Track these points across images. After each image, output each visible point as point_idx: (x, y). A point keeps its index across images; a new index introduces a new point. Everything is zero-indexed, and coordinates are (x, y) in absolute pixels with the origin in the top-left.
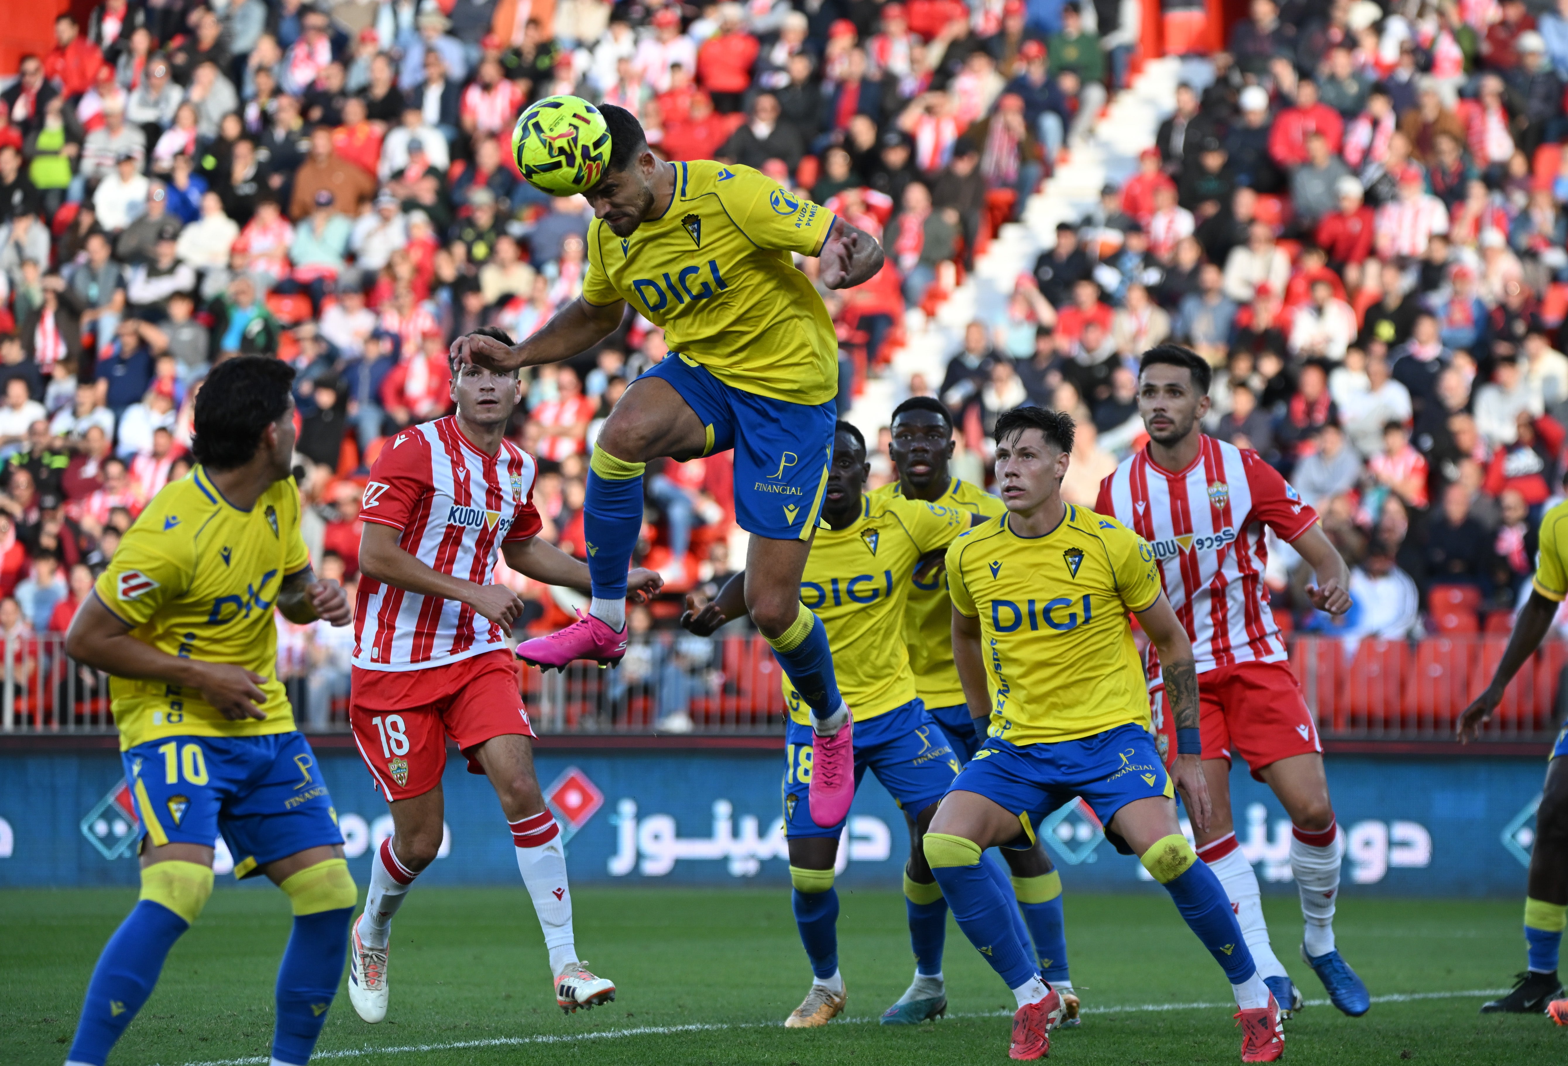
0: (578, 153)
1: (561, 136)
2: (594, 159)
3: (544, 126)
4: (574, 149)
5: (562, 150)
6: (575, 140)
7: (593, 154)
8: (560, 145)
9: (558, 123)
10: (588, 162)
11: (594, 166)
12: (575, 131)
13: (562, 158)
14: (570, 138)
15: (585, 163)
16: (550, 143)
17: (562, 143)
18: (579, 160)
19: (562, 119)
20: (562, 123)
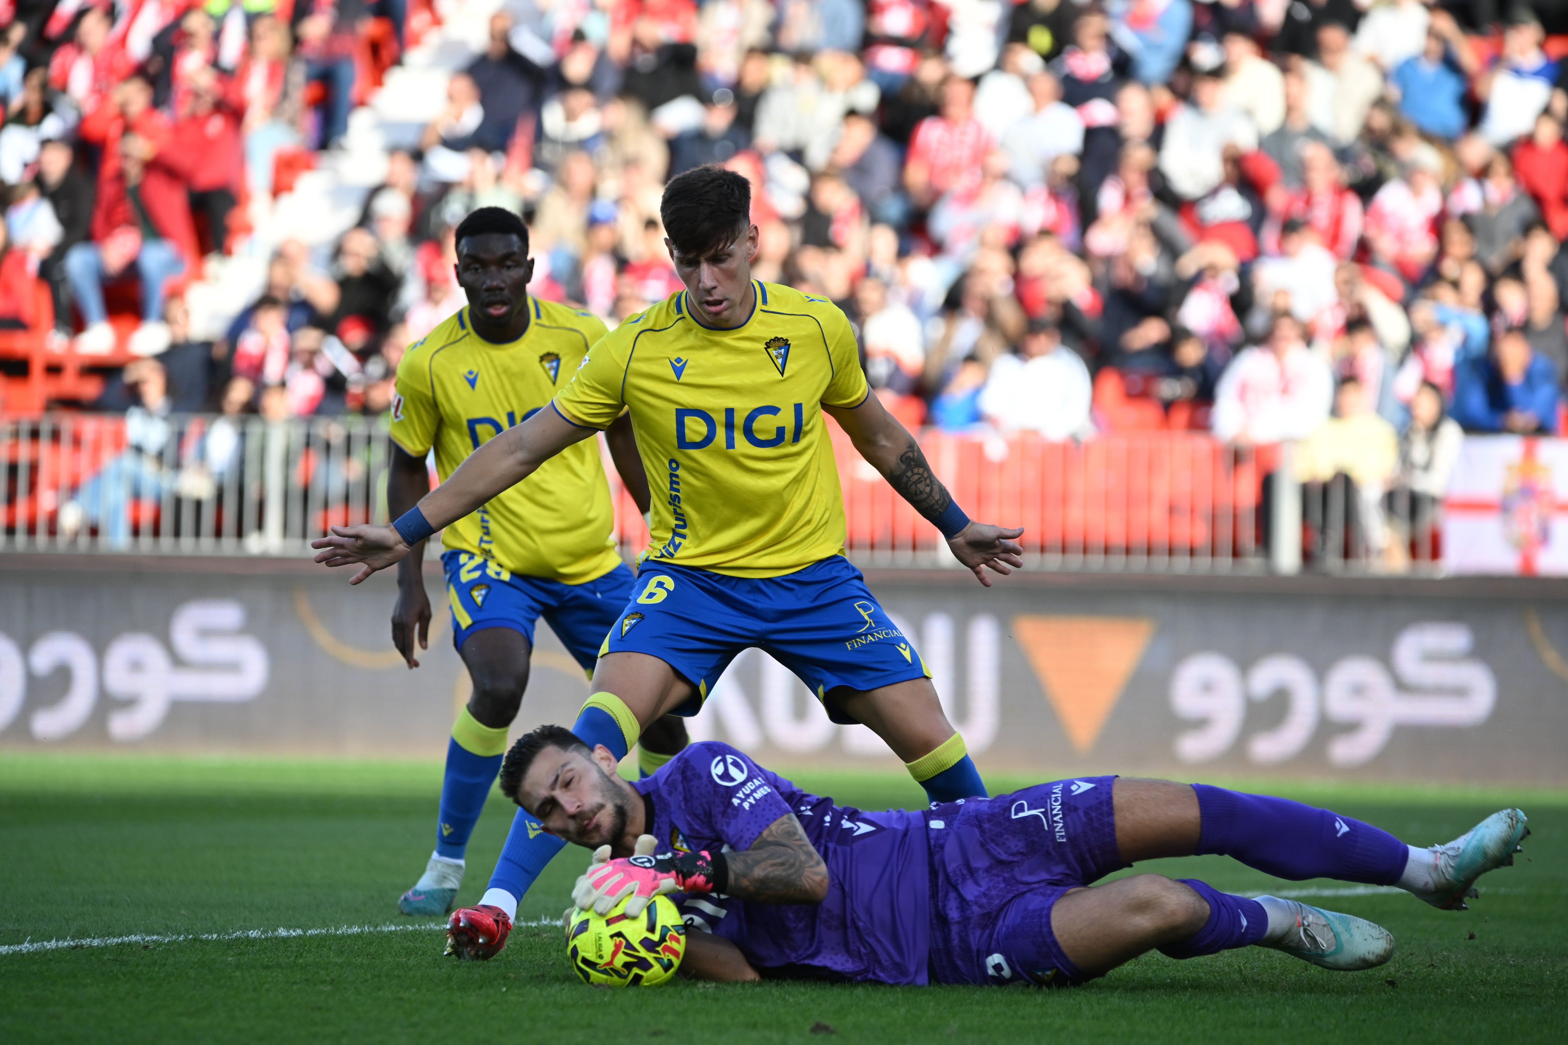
0: (643, 953)
1: (614, 954)
2: (663, 939)
3: (591, 957)
4: (636, 954)
5: (627, 966)
6: (629, 946)
7: (656, 937)
8: (622, 963)
9: (600, 945)
10: (659, 949)
11: (668, 943)
12: (621, 939)
13: (636, 970)
14: (623, 949)
15: (658, 952)
16: (612, 969)
17: (621, 960)
18: (650, 957)
19: (600, 938)
20: (603, 942)
